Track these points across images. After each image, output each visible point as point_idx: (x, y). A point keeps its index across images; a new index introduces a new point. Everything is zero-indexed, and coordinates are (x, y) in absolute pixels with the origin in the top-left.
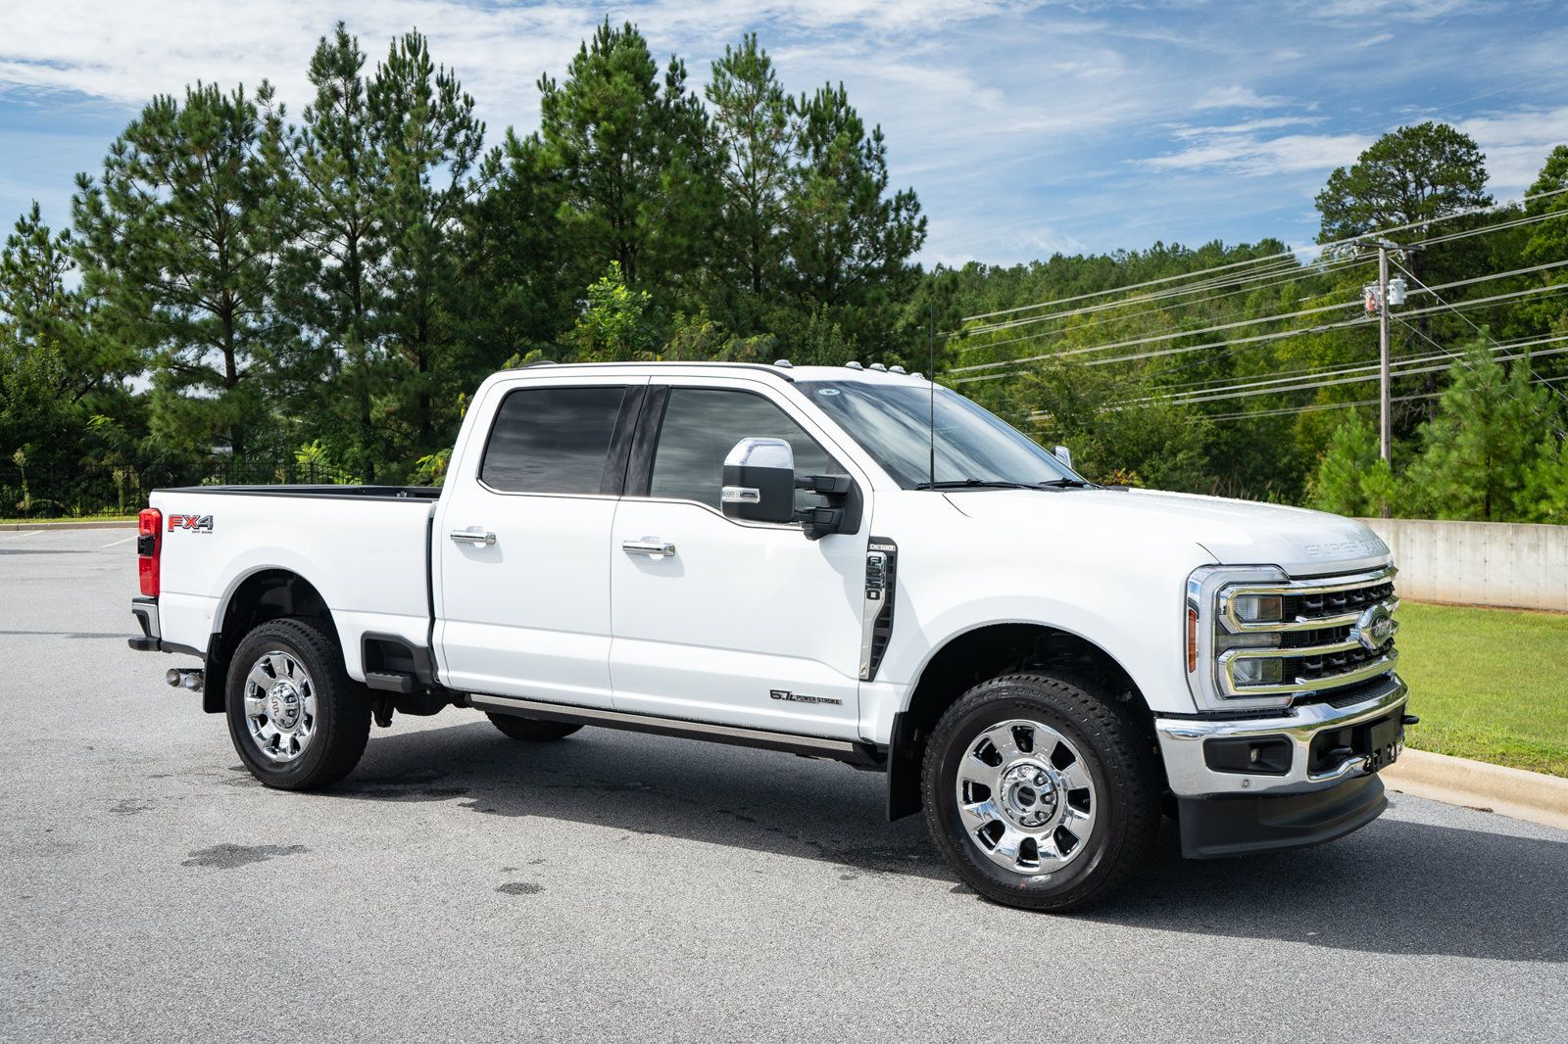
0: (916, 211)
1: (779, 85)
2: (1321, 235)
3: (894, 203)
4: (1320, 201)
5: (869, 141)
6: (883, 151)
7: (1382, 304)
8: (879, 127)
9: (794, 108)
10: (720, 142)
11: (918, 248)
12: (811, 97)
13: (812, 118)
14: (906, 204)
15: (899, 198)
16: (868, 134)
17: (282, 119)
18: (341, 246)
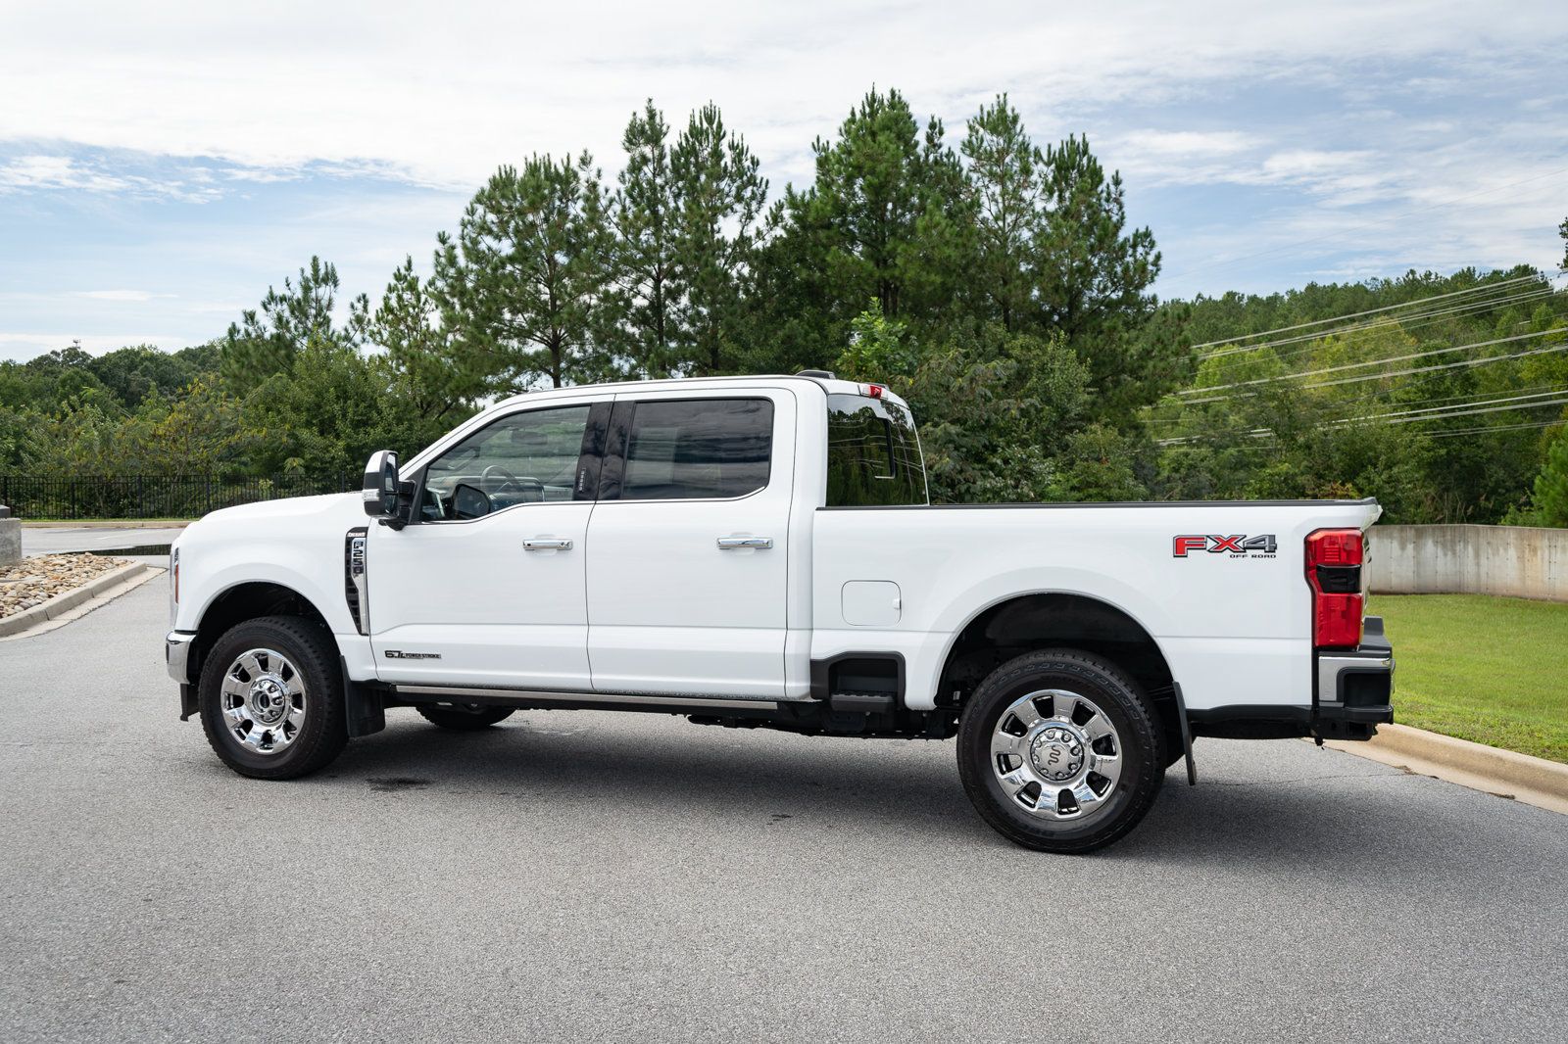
3: (1131, 242)
5: (1108, 186)
14: (1142, 241)
15: (1136, 236)
17: (599, 182)
18: (646, 287)
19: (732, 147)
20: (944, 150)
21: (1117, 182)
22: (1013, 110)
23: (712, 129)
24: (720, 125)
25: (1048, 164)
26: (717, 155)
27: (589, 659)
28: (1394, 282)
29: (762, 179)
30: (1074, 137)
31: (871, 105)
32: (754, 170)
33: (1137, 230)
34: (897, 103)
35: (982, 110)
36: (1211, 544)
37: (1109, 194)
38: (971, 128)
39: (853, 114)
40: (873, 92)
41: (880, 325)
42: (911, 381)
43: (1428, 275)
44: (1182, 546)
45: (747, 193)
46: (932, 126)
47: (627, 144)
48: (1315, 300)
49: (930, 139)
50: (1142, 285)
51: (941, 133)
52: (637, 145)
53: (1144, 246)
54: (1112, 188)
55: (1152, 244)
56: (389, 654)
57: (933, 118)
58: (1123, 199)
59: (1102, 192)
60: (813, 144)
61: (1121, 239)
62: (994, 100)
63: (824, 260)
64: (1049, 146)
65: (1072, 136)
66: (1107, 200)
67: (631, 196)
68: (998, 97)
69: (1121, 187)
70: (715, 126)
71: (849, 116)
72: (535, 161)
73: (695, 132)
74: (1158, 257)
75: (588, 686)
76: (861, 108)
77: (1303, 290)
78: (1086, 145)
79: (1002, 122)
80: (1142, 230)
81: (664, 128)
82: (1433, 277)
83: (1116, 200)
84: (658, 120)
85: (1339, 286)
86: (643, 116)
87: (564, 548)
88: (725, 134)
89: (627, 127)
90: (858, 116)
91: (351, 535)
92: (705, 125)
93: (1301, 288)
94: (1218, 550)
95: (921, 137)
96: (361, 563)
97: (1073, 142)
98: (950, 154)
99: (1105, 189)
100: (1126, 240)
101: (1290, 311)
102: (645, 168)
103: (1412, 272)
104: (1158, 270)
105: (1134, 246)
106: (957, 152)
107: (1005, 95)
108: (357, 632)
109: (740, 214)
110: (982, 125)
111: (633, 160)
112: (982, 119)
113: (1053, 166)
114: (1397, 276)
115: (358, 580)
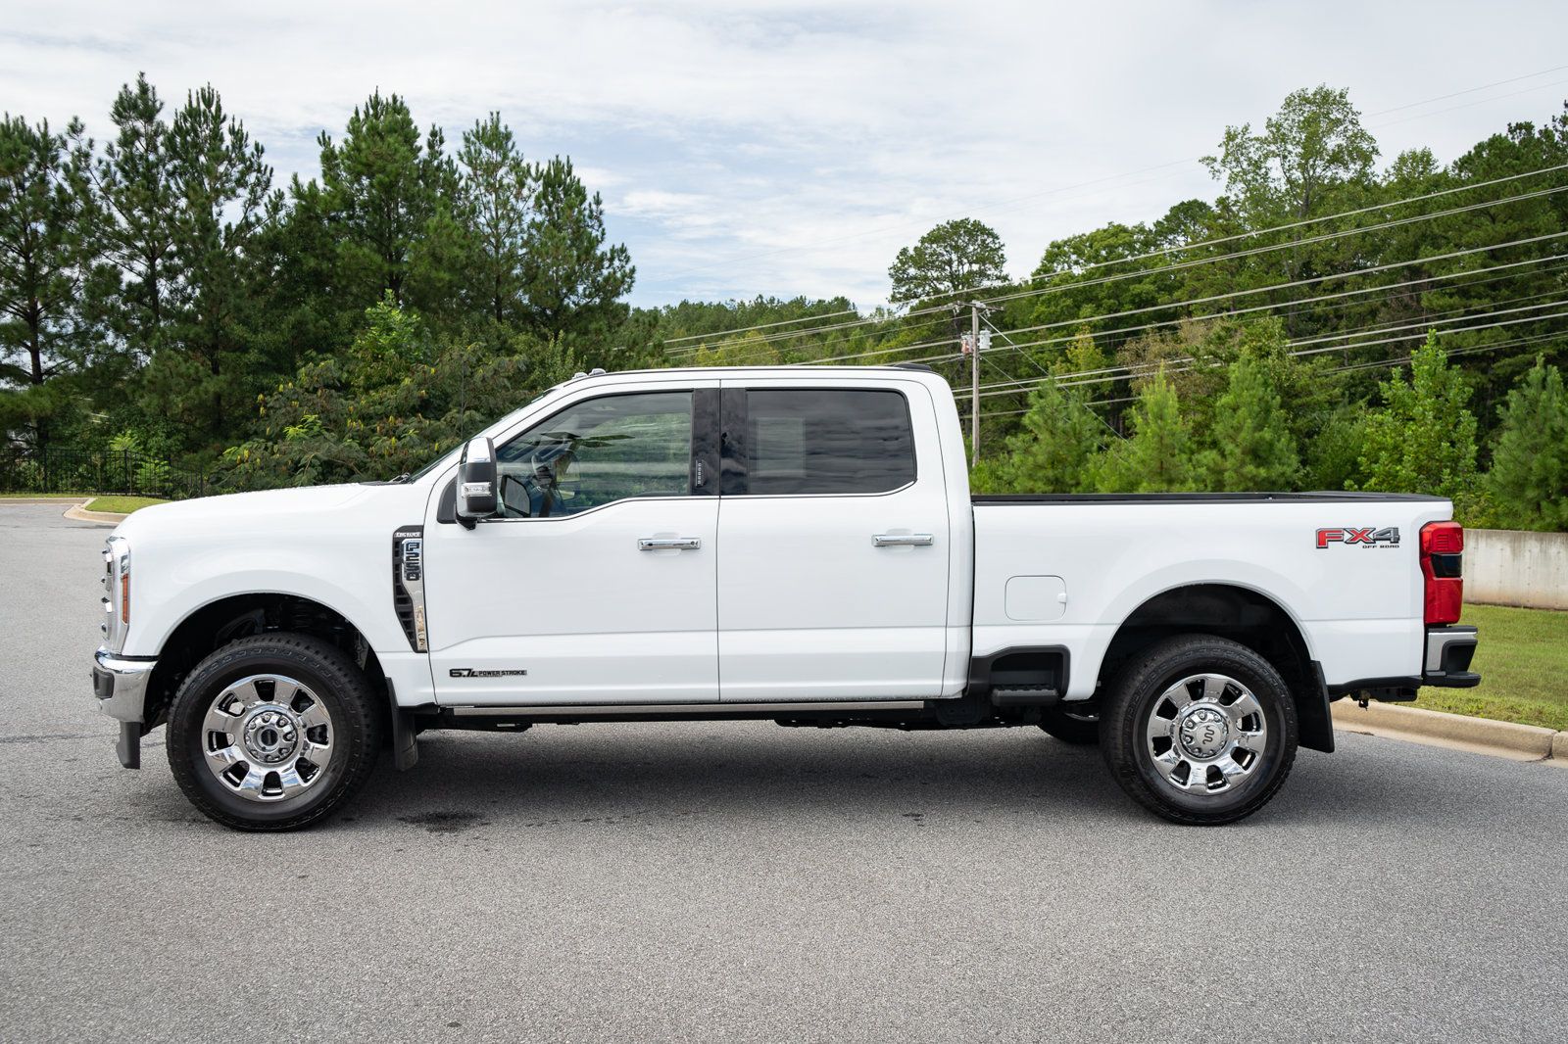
0: (627, 262)
1: (520, 155)
2: (893, 296)
3: (609, 255)
4: (892, 271)
5: (590, 204)
6: (601, 213)
7: (974, 348)
8: (598, 194)
9: (530, 175)
10: (472, 198)
11: (628, 290)
12: (544, 167)
13: (544, 183)
14: (619, 256)
15: (613, 251)
16: (590, 199)
17: (91, 152)
18: (141, 265)
19: (232, 131)
20: (444, 157)
21: (598, 202)
22: (506, 128)
23: (210, 111)
24: (219, 109)
25: (536, 180)
26: (217, 137)
27: (719, 667)
28: (747, 304)
29: (266, 167)
30: (560, 158)
31: (374, 107)
32: (259, 157)
33: (613, 246)
34: (397, 108)
35: (478, 124)
36: (1347, 536)
37: (591, 211)
38: (467, 140)
39: (357, 113)
40: (377, 95)
41: (397, 315)
42: (433, 370)
43: (772, 300)
44: (1324, 538)
45: (252, 178)
46: (434, 134)
47: (116, 117)
48: (687, 315)
49: (431, 145)
50: (618, 294)
51: (442, 141)
52: (128, 118)
53: (620, 260)
54: (594, 207)
55: (628, 259)
56: (455, 673)
57: (434, 126)
58: (602, 217)
59: (585, 209)
60: (319, 138)
61: (599, 253)
62: (488, 117)
63: (332, 251)
64: (538, 164)
65: (557, 157)
66: (590, 217)
67: (123, 170)
68: (492, 114)
69: (601, 207)
70: (213, 109)
71: (354, 115)
72: (8, 122)
73: (192, 113)
74: (633, 271)
75: (716, 697)
76: (364, 108)
77: (677, 306)
78: (570, 168)
79: (495, 137)
80: (618, 246)
81: (158, 104)
82: (776, 302)
83: (597, 218)
84: (150, 95)
85: (705, 304)
86: (135, 90)
87: (691, 547)
88: (225, 118)
89: (116, 98)
90: (362, 116)
91: (402, 535)
92: (203, 107)
93: (675, 304)
94: (1352, 541)
95: (422, 142)
96: (418, 568)
97: (558, 162)
98: (450, 162)
99: (588, 207)
100: (604, 254)
101: (669, 322)
102: (137, 144)
103: (761, 296)
104: (633, 282)
105: (612, 260)
106: (456, 162)
107: (498, 113)
108: (409, 647)
109: (244, 199)
110: (478, 138)
111: (124, 133)
112: (478, 132)
113: (541, 182)
114: (749, 300)
115: (411, 587)
